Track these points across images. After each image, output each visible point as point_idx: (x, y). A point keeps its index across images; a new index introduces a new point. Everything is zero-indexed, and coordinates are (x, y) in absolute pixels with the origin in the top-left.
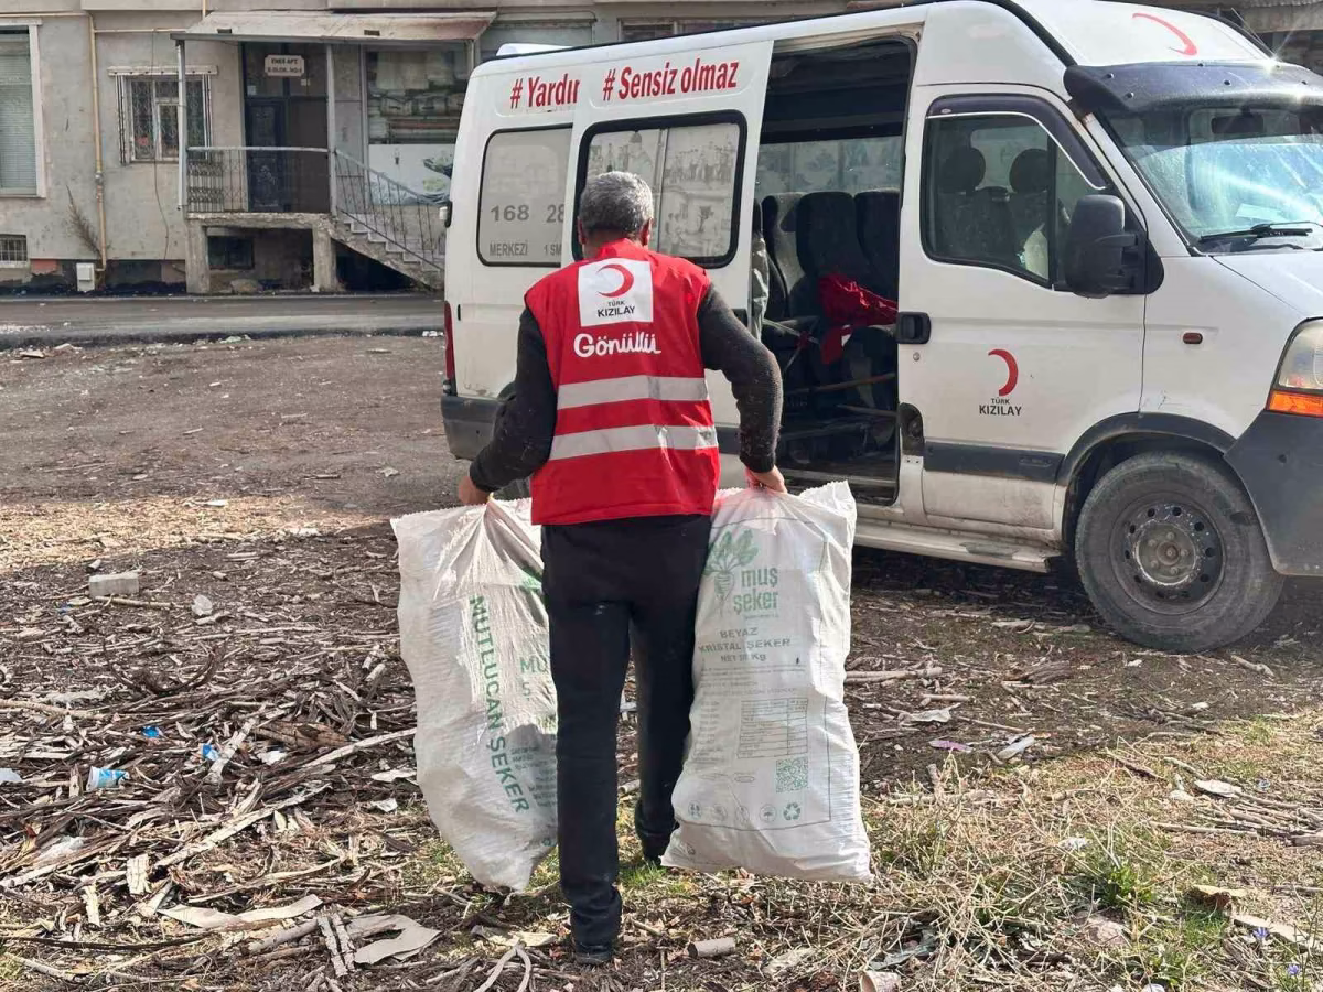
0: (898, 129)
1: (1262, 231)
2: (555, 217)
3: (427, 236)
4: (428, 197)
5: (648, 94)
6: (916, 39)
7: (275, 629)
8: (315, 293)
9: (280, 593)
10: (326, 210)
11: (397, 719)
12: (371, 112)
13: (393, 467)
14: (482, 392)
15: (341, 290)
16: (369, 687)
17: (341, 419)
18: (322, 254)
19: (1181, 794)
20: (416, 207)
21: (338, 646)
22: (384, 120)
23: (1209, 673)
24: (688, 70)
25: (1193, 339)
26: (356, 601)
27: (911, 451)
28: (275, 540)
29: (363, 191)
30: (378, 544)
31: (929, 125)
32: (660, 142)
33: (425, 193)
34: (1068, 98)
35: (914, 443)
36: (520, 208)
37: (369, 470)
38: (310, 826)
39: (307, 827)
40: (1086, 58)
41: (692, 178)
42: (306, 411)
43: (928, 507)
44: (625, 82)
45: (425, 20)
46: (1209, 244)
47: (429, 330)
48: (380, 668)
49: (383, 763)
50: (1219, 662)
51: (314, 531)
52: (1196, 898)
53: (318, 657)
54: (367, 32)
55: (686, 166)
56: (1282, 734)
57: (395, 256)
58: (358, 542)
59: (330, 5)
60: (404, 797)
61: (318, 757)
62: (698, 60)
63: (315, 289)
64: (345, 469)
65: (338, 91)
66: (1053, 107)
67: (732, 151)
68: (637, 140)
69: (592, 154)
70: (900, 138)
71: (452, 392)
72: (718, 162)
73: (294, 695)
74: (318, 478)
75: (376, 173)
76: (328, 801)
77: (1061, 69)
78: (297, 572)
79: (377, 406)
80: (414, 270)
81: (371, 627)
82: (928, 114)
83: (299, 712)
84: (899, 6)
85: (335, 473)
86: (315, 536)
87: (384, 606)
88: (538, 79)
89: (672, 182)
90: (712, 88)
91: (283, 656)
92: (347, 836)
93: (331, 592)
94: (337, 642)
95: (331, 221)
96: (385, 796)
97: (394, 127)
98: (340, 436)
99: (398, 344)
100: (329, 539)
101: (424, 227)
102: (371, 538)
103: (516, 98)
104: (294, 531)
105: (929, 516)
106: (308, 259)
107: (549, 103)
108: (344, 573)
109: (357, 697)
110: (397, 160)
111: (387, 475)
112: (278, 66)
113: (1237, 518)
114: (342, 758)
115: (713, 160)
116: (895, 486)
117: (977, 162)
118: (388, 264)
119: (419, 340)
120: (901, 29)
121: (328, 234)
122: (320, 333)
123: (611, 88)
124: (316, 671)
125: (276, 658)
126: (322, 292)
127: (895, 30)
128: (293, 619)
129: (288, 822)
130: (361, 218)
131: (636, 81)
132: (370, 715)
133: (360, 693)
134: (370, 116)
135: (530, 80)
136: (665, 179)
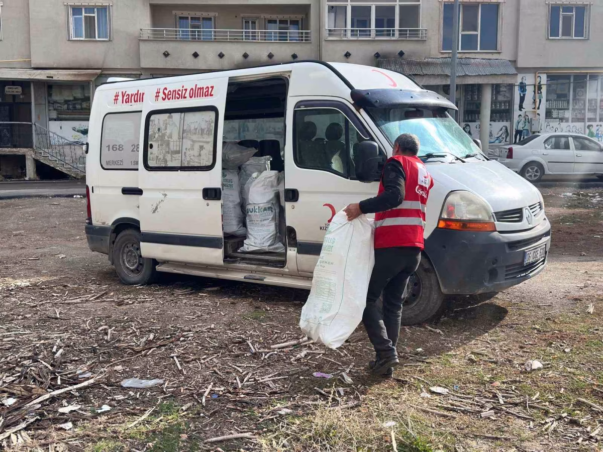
1: (429, 156)
2: (135, 149)
3: (74, 158)
4: (75, 142)
5: (175, 99)
6: (288, 78)
7: (10, 333)
8: (27, 180)
9: (12, 315)
10: (31, 147)
11: (70, 378)
12: (50, 109)
13: (63, 254)
14: (104, 223)
15: (38, 179)
16: (56, 362)
17: (39, 233)
18: (29, 164)
19: (425, 394)
20: (69, 146)
21: (40, 340)
22: (55, 112)
23: (418, 335)
24: (192, 89)
26: (49, 317)
27: (291, 245)
28: (10, 289)
29: (47, 139)
30: (58, 289)
32: (181, 118)
33: (73, 140)
34: (353, 102)
35: (292, 242)
36: (119, 146)
37: (52, 255)
38: (29, 440)
39: (28, 441)
41: (195, 134)
42: (24, 230)
43: (299, 269)
44: (164, 93)
45: (71, 73)
47: (76, 195)
48: (61, 351)
49: (64, 402)
50: (421, 329)
51: (28, 284)
53: (31, 346)
54: (47, 77)
55: (192, 128)
56: (455, 362)
57: (61, 165)
58: (48, 288)
59: (32, 67)
60: (75, 421)
61: (32, 401)
62: (196, 85)
63: (27, 179)
64: (41, 256)
65: (36, 100)
66: (347, 106)
67: (212, 122)
68: (170, 117)
69: (151, 123)
70: (283, 118)
71: (90, 223)
72: (206, 127)
73: (20, 369)
74: (29, 260)
75: (52, 132)
76: (38, 425)
77: (349, 91)
78: (20, 304)
79: (55, 227)
80: (69, 171)
81: (56, 329)
82: (295, 108)
83: (22, 378)
84: (280, 64)
85: (37, 257)
86: (29, 286)
87: (61, 319)
88: (126, 92)
89: (186, 135)
90: (203, 96)
91: (14, 347)
92: (47, 445)
93: (37, 313)
94: (40, 339)
95: (33, 151)
96: (66, 421)
97: (59, 114)
98: (39, 240)
99: (63, 201)
100: (35, 287)
101: (73, 154)
102: (54, 286)
103: (116, 100)
104: (19, 284)
105: (299, 272)
106: (23, 167)
107: (131, 102)
108: (42, 304)
109: (51, 368)
110: (61, 127)
111: (60, 258)
112: (11, 90)
113: (426, 270)
114: (44, 400)
115: (204, 126)
116: (285, 260)
117: (313, 129)
118: (58, 168)
119: (72, 199)
120: (282, 73)
121: (32, 157)
122: (29, 196)
123: (159, 96)
124: (30, 354)
125: (10, 348)
126: (30, 180)
127: (279, 74)
128: (19, 327)
129: (18, 438)
130: (46, 150)
131: (169, 93)
132: (58, 377)
133: (52, 365)
134: (49, 110)
135: (122, 92)
136: (183, 133)
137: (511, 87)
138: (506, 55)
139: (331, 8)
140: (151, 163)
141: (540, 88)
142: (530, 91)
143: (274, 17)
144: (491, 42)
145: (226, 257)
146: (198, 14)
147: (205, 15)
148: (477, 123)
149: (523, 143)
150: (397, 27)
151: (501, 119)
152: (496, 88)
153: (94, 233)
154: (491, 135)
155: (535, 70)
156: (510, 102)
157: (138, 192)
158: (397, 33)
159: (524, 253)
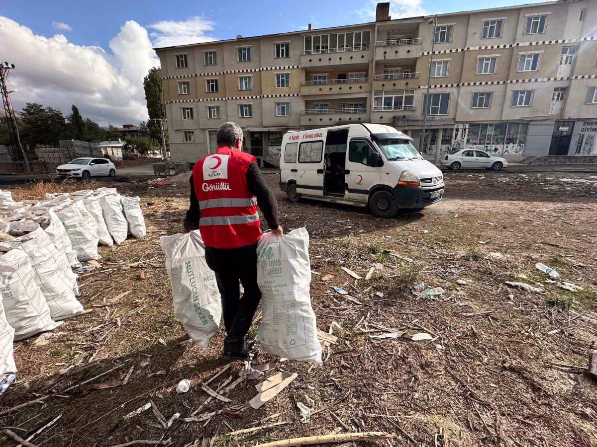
0: (346, 143)
1: (398, 158)
2: (296, 156)
3: (276, 159)
4: (277, 154)
5: (309, 138)
6: (349, 130)
14: (285, 181)
15: (264, 167)
18: (262, 162)
19: (384, 238)
20: (275, 155)
24: (315, 134)
25: (388, 174)
29: (267, 153)
31: (350, 142)
32: (311, 145)
34: (371, 138)
35: (347, 189)
36: (291, 155)
40: (373, 132)
41: (315, 150)
43: (349, 198)
44: (306, 136)
46: (390, 160)
47: (276, 173)
50: (389, 220)
52: (385, 251)
54: (268, 130)
55: (314, 148)
56: (398, 230)
57: (272, 162)
59: (263, 127)
62: (317, 133)
65: (264, 139)
66: (368, 140)
67: (321, 146)
68: (308, 144)
69: (301, 146)
71: (281, 181)
75: (269, 150)
77: (370, 134)
80: (274, 164)
84: (346, 125)
90: (318, 137)
95: (263, 157)
97: (272, 144)
99: (273, 175)
103: (290, 139)
107: (295, 139)
110: (272, 149)
112: (256, 135)
113: (393, 199)
115: (318, 147)
116: (344, 195)
117: (357, 148)
118: (271, 164)
121: (263, 159)
123: (304, 137)
127: (345, 128)
130: (267, 157)
134: (269, 142)
135: (292, 136)
136: (311, 150)
137: (452, 130)
138: (451, 116)
139: (376, 98)
140: (301, 161)
141: (465, 130)
142: (460, 132)
143: (352, 103)
144: (444, 110)
145: (324, 193)
146: (323, 103)
147: (325, 103)
148: (435, 145)
149: (452, 154)
150: (403, 105)
151: (446, 144)
152: (445, 130)
153: (282, 184)
154: (441, 150)
155: (463, 123)
156: (451, 136)
157: (296, 171)
158: (403, 108)
159: (431, 194)
